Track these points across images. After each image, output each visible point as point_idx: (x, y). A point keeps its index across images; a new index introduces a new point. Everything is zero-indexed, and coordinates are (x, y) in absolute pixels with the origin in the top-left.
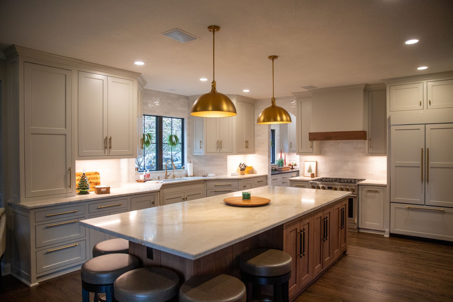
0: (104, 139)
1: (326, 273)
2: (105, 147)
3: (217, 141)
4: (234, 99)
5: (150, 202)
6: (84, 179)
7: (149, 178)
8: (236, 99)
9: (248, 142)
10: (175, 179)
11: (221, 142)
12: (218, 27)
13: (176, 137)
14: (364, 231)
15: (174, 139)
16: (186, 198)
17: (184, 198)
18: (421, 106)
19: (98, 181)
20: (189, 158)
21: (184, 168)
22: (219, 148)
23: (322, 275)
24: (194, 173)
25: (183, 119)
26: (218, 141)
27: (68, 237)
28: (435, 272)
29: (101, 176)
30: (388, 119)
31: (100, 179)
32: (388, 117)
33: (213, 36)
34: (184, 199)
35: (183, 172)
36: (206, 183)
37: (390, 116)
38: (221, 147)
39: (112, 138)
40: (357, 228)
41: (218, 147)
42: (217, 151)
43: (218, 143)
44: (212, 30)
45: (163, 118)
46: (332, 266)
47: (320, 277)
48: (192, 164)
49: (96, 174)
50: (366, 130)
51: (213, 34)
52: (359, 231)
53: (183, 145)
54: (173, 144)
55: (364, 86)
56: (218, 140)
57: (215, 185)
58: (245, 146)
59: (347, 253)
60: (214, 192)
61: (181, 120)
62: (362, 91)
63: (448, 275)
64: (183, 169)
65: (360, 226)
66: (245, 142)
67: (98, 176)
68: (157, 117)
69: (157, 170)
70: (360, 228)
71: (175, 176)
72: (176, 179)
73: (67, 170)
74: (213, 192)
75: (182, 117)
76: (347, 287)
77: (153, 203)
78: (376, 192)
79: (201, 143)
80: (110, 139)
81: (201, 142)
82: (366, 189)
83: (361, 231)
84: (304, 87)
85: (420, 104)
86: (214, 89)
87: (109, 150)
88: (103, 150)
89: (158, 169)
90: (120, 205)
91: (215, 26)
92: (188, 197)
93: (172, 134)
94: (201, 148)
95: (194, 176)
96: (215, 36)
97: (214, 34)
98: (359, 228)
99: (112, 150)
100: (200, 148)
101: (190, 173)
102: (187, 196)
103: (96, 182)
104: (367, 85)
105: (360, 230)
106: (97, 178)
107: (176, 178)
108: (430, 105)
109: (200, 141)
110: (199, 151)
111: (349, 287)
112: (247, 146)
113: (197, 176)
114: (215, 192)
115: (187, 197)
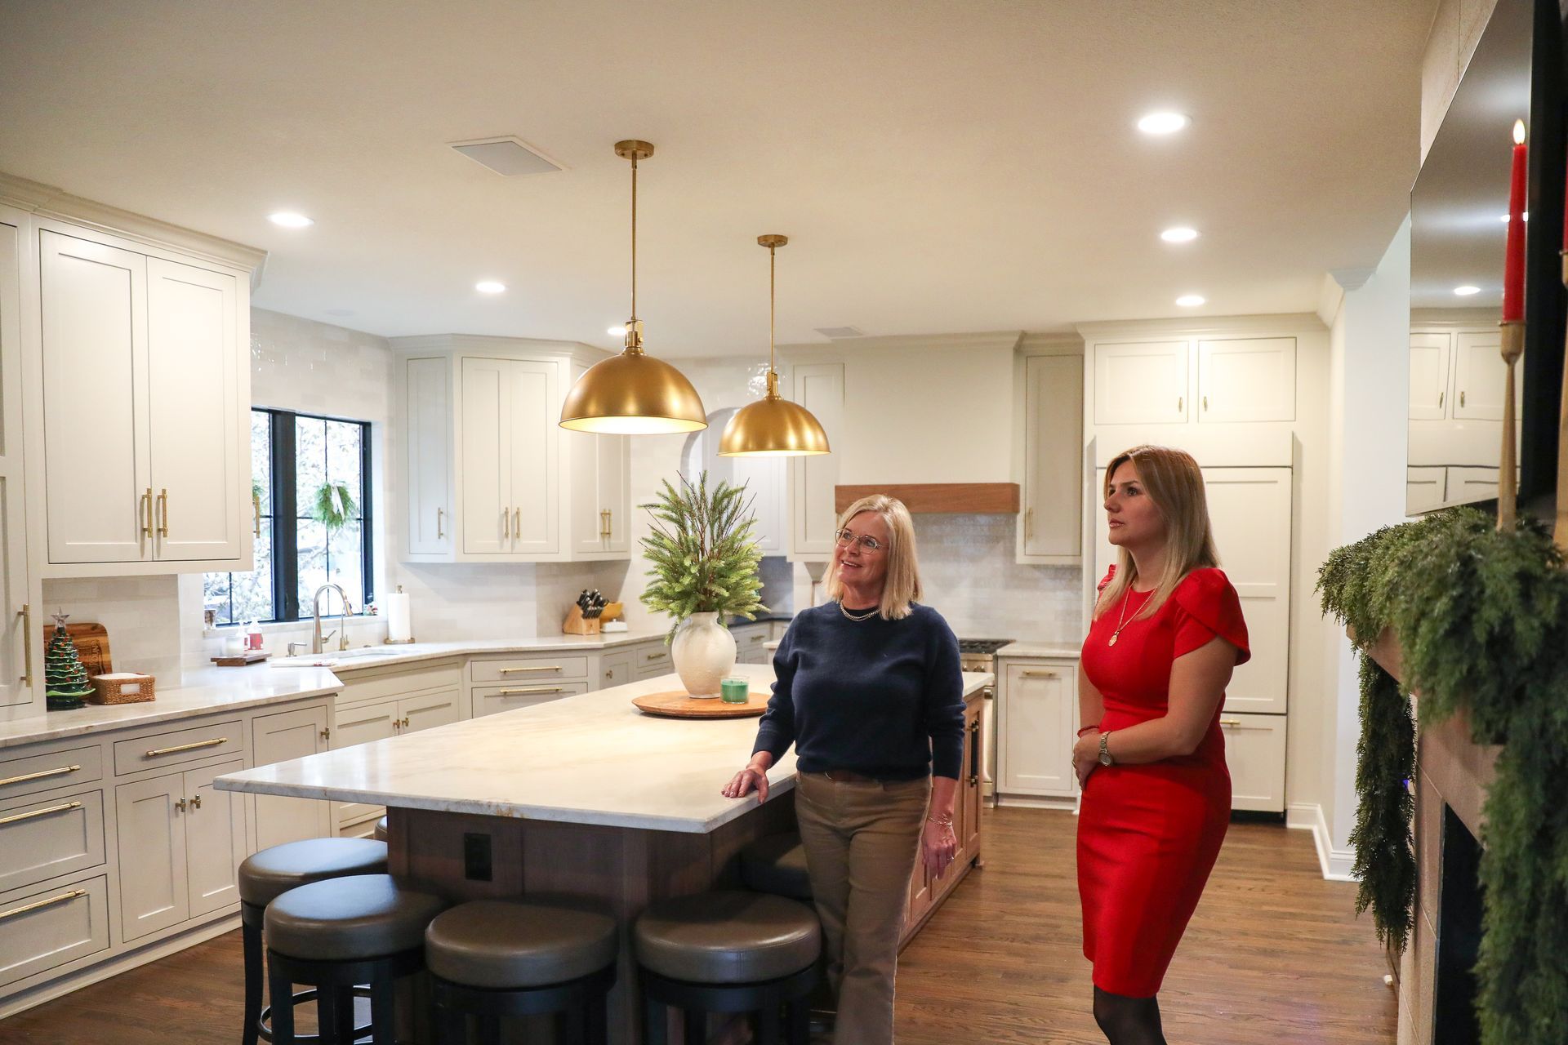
0: (139, 499)
1: (935, 916)
2: (144, 530)
3: (503, 510)
4: (566, 356)
5: (315, 732)
6: (64, 650)
7: (259, 648)
8: (571, 358)
9: (609, 514)
10: (352, 651)
11: (518, 513)
12: (647, 143)
13: (343, 494)
14: (1015, 802)
15: (336, 500)
16: (406, 722)
17: (398, 721)
18: (1180, 411)
19: (105, 658)
20: (391, 573)
21: (374, 612)
22: (510, 535)
23: (927, 922)
24: (412, 629)
25: (366, 427)
26: (506, 513)
27: (44, 865)
28: (1220, 887)
29: (112, 638)
30: (1088, 447)
31: (108, 652)
32: (1087, 443)
33: (632, 173)
34: (397, 724)
35: (373, 626)
36: (468, 664)
37: (1095, 438)
38: (518, 535)
39: (168, 493)
40: (993, 794)
41: (507, 535)
42: (501, 546)
43: (507, 517)
44: (629, 153)
45: (297, 417)
46: (947, 898)
47: (922, 928)
48: (405, 595)
49: (96, 631)
50: (1018, 480)
51: (633, 167)
52: (999, 804)
53: (369, 523)
54: (334, 519)
55: (1016, 338)
56: (507, 509)
57: (502, 670)
58: (598, 530)
59: (982, 863)
60: (499, 699)
61: (358, 426)
62: (1011, 353)
63: (1250, 889)
64: (370, 614)
65: (1001, 789)
66: (602, 514)
67: (101, 639)
68: (274, 414)
69: (277, 620)
70: (1001, 794)
71: (347, 643)
72: (354, 651)
73: (13, 615)
74: (495, 699)
75: (365, 419)
76: (1006, 942)
77: (326, 734)
78: (1051, 676)
79: (442, 516)
80: (163, 497)
81: (440, 513)
82: (1021, 668)
83: (1004, 803)
84: (821, 331)
85: (1180, 407)
86: (636, 344)
87: (159, 538)
88: (136, 541)
89: (282, 614)
90: (222, 742)
91: (640, 143)
92: (411, 718)
93: (331, 482)
94: (440, 535)
95: (412, 641)
96: (637, 173)
97: (636, 167)
98: (997, 796)
99: (167, 542)
100: (439, 538)
101: (399, 631)
102: (409, 713)
103: (98, 663)
104: (1024, 335)
105: (1002, 801)
106: (99, 648)
107: (350, 649)
108: (1206, 410)
109: (439, 509)
110: (430, 549)
111: (1012, 942)
112: (607, 531)
113: (425, 640)
114: (502, 698)
115: (407, 719)
